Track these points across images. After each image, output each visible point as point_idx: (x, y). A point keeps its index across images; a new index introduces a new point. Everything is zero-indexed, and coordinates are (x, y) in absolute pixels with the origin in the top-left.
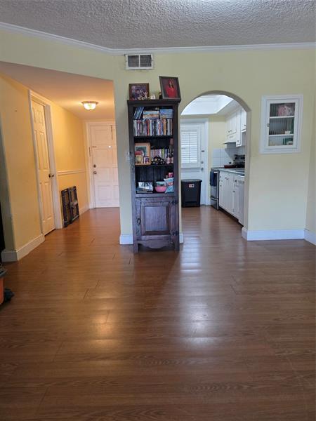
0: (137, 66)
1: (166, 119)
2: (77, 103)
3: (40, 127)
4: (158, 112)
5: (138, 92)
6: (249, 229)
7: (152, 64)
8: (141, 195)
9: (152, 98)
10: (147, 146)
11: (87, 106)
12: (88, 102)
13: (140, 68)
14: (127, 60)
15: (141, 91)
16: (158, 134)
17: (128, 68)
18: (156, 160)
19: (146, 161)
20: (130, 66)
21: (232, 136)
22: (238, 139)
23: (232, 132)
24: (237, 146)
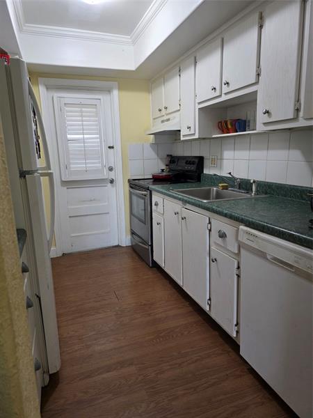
21: (168, 120)
22: (187, 123)
23: (169, 111)
24: (182, 139)
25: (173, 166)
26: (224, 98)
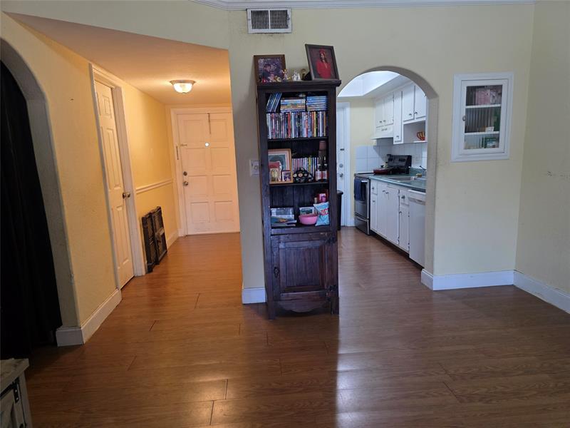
0: (267, 27)
1: (317, 112)
2: (163, 83)
3: (108, 122)
4: (303, 101)
5: (268, 69)
6: (435, 273)
7: (290, 26)
8: (279, 231)
9: (295, 79)
10: (286, 154)
11: (179, 88)
12: (180, 82)
13: (270, 30)
14: (250, 17)
15: (273, 67)
16: (305, 135)
17: (251, 30)
18: (301, 175)
19: (285, 178)
20: (254, 27)
21: (386, 129)
22: (397, 133)
23: (387, 123)
24: (394, 143)
25: (391, 163)
26: (416, 121)
